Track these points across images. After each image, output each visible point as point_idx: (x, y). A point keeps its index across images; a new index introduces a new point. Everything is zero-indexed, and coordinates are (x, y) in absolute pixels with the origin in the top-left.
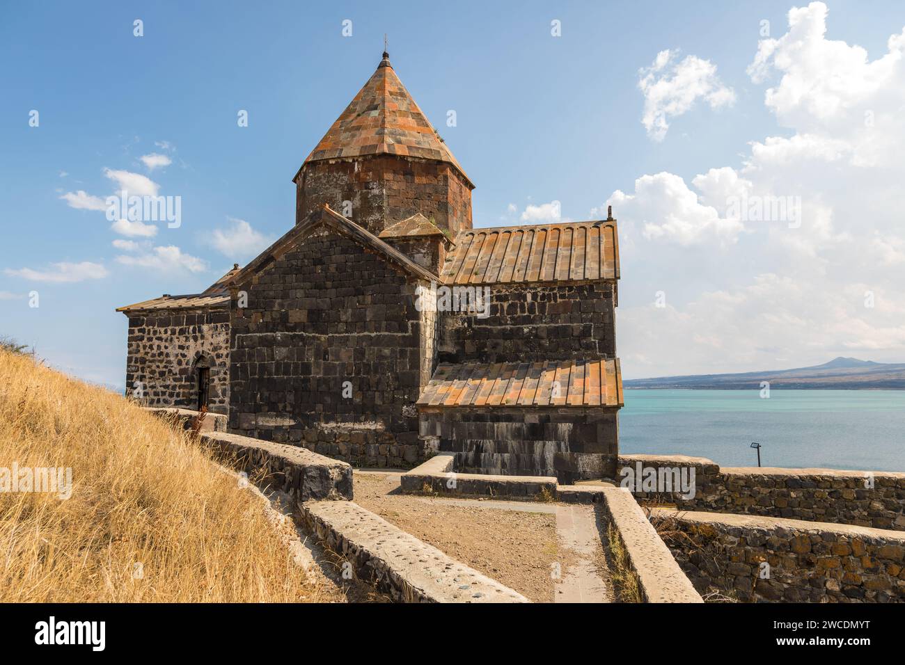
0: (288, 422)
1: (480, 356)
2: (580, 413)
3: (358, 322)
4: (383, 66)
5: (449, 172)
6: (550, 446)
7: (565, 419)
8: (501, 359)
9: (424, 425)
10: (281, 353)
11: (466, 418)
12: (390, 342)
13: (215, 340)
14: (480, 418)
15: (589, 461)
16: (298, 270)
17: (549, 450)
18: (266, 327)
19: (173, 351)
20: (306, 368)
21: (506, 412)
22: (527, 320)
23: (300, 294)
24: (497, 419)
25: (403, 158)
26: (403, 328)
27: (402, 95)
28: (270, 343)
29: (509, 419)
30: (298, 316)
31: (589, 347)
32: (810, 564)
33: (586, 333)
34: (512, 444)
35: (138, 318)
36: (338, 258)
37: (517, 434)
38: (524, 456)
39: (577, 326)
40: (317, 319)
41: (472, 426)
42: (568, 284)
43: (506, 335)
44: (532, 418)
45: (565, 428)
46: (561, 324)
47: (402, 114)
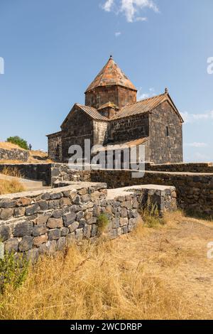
3: (82, 133)
4: (110, 59)
5: (119, 88)
8: (123, 140)
10: (70, 142)
12: (88, 137)
13: (60, 140)
18: (67, 136)
19: (54, 144)
22: (129, 128)
23: (72, 127)
25: (104, 86)
26: (90, 133)
28: (68, 140)
30: (72, 133)
31: (143, 134)
33: (142, 130)
35: (50, 137)
36: (78, 117)
39: (140, 128)
40: (76, 134)
43: (124, 133)
46: (136, 128)
47: (109, 73)
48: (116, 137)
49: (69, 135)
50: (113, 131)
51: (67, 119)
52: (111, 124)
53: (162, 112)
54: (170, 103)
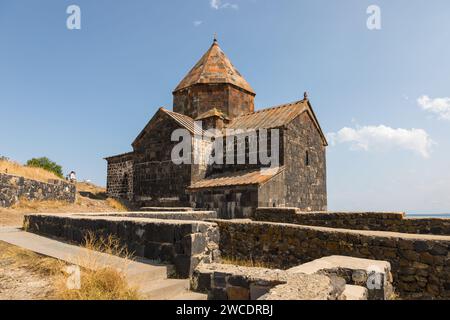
0: (150, 198)
2: (244, 188)
4: (214, 44)
5: (229, 88)
6: (233, 203)
7: (239, 191)
9: (191, 197)
10: (148, 170)
11: (205, 193)
13: (129, 166)
14: (210, 193)
15: (247, 210)
16: (153, 136)
17: (232, 206)
18: (143, 161)
19: (118, 172)
20: (155, 176)
21: (218, 190)
23: (153, 146)
24: (215, 193)
25: (207, 84)
29: (219, 193)
30: (153, 155)
32: (258, 239)
34: (220, 204)
35: (111, 161)
37: (222, 199)
38: (224, 209)
40: (159, 156)
41: (206, 196)
44: (227, 192)
45: (239, 195)
47: (213, 65)
49: (148, 158)
51: (144, 132)
53: (301, 128)
54: (311, 115)
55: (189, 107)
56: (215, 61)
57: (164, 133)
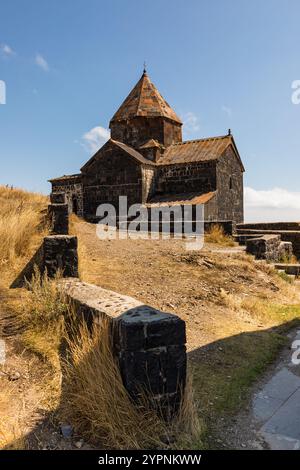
1: (170, 192)
3: (122, 181)
4: (144, 76)
5: (164, 121)
10: (98, 192)
12: (132, 187)
16: (103, 163)
18: (93, 184)
22: (187, 178)
23: (103, 172)
25: (144, 117)
26: (136, 182)
27: (149, 89)
28: (95, 189)
30: (103, 180)
31: (208, 187)
33: (207, 181)
39: (204, 179)
40: (110, 181)
42: (200, 163)
43: (181, 183)
46: (198, 178)
47: (147, 98)
48: (167, 189)
49: (98, 182)
50: (162, 180)
51: (93, 160)
52: (160, 171)
53: (226, 159)
54: (233, 148)
55: (128, 136)
56: (148, 94)
57: (114, 162)
